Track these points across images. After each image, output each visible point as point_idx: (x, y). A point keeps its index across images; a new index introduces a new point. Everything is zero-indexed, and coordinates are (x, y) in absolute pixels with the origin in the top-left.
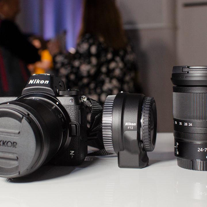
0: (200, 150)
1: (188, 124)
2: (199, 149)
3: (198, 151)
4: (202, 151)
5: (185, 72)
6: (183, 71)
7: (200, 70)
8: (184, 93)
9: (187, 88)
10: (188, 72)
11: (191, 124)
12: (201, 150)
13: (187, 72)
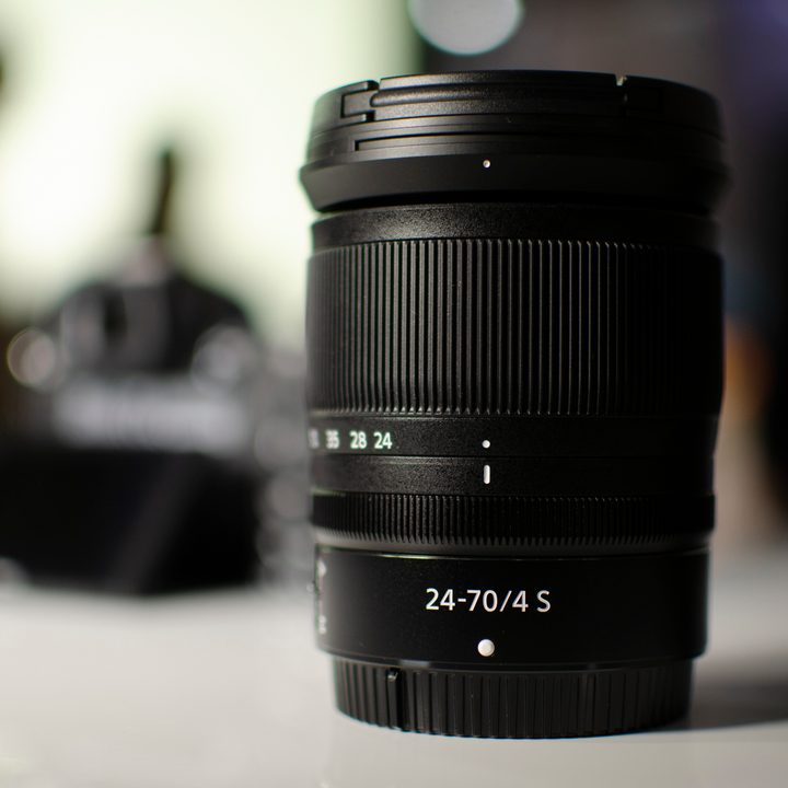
0: (436, 604)
1: (371, 440)
2: (432, 594)
3: (429, 607)
4: (451, 605)
5: (355, 119)
6: (346, 112)
7: (420, 96)
8: (350, 245)
9: (365, 215)
10: (371, 117)
11: (388, 435)
12: (443, 603)
13: (364, 117)
